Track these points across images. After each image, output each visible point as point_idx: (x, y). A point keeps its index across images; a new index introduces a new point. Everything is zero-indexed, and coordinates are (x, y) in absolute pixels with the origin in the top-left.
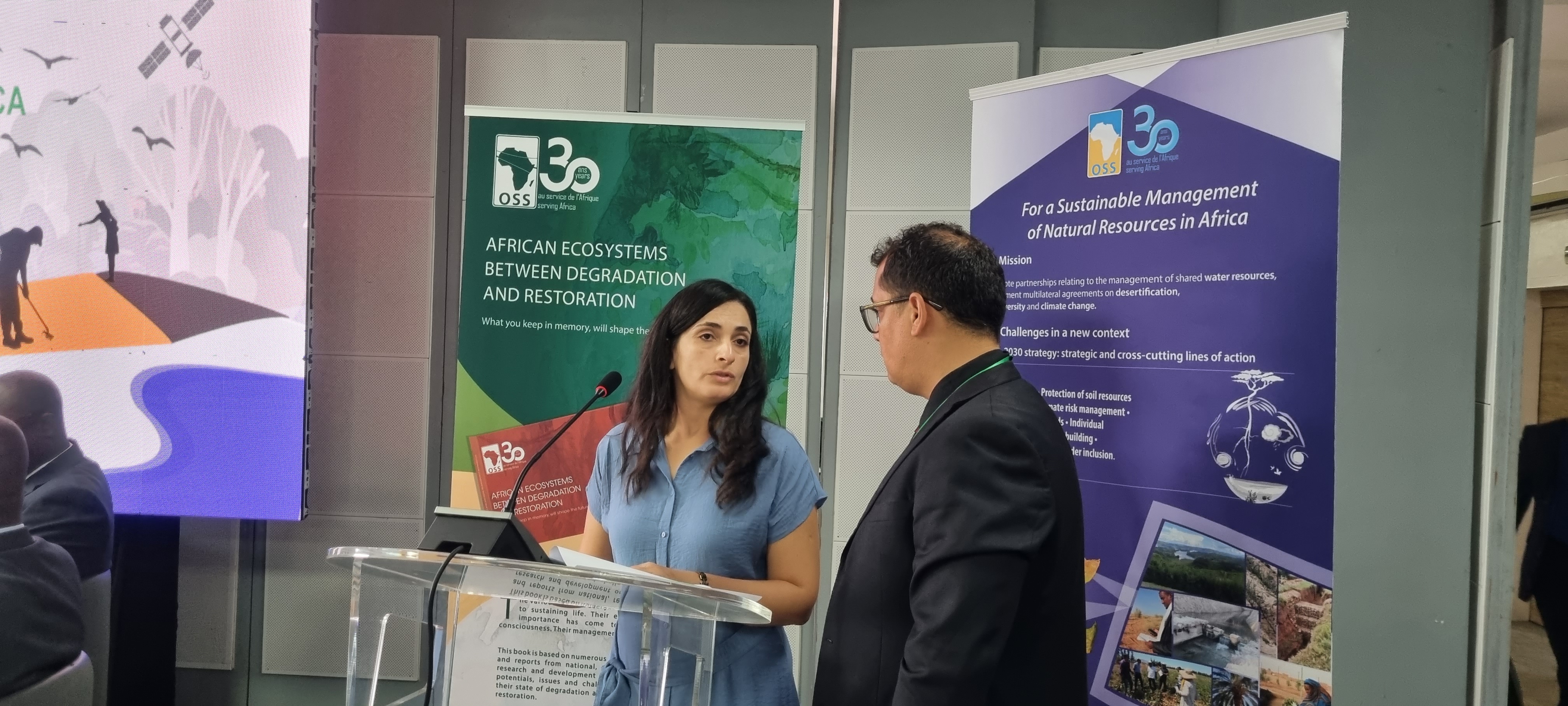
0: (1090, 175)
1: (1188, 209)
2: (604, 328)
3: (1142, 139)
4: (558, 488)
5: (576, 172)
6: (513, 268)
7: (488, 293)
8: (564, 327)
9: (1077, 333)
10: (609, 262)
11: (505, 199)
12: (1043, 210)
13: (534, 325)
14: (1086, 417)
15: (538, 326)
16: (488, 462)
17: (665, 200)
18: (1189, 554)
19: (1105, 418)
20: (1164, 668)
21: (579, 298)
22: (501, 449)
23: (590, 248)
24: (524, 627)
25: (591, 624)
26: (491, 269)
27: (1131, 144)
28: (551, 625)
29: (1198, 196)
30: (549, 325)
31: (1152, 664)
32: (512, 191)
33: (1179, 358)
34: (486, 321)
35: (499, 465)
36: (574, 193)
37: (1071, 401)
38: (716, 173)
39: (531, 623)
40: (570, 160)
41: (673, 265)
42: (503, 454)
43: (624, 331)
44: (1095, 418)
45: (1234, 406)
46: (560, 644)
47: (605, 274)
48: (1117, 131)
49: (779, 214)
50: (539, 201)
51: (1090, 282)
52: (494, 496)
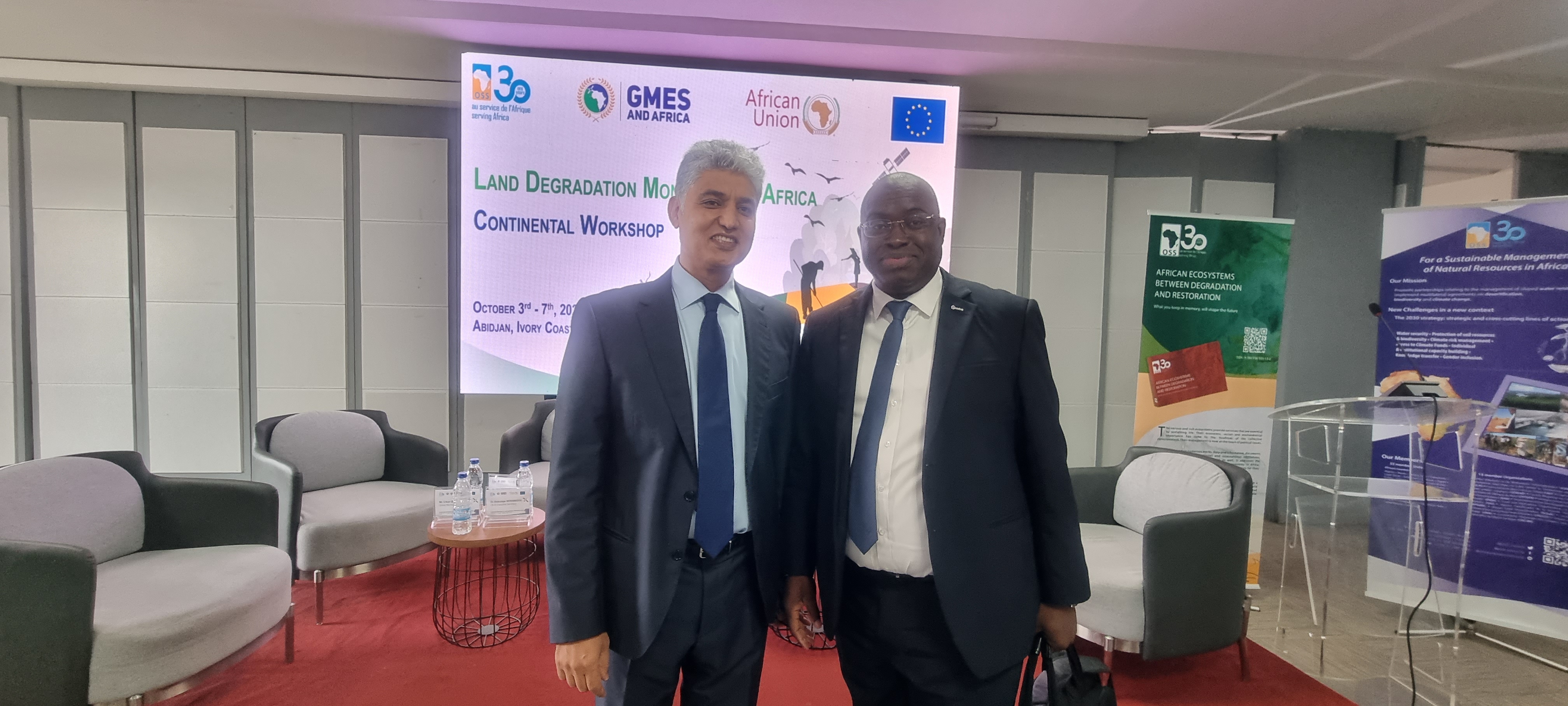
0: (1467, 247)
1: (1531, 262)
2: (1206, 309)
3: (1503, 234)
4: (1184, 379)
5: (1197, 240)
6: (1168, 283)
7: (1157, 294)
8: (1189, 309)
9: (1458, 310)
10: (1210, 280)
11: (1165, 252)
12: (1435, 261)
13: (1176, 308)
14: (1462, 343)
15: (1178, 308)
16: (1154, 368)
17: (1234, 253)
18: (1526, 395)
19: (1475, 343)
20: (1510, 438)
21: (1196, 296)
22: (1160, 363)
23: (1203, 274)
24: (1168, 440)
25: (1196, 437)
26: (1158, 283)
27: (1496, 237)
28: (1179, 438)
29: (1537, 258)
30: (1182, 308)
31: (1504, 437)
32: (1168, 249)
33: (1522, 320)
34: (1156, 306)
35: (1159, 369)
36: (1195, 250)
37: (1453, 337)
38: (1255, 242)
39: (1171, 438)
40: (1194, 235)
41: (1236, 282)
42: (1161, 365)
43: (1215, 310)
44: (1470, 344)
45: (1557, 337)
46: (1183, 447)
47: (1208, 285)
48: (1486, 229)
49: (1280, 260)
50: (1180, 253)
51: (1466, 289)
52: (1157, 383)
